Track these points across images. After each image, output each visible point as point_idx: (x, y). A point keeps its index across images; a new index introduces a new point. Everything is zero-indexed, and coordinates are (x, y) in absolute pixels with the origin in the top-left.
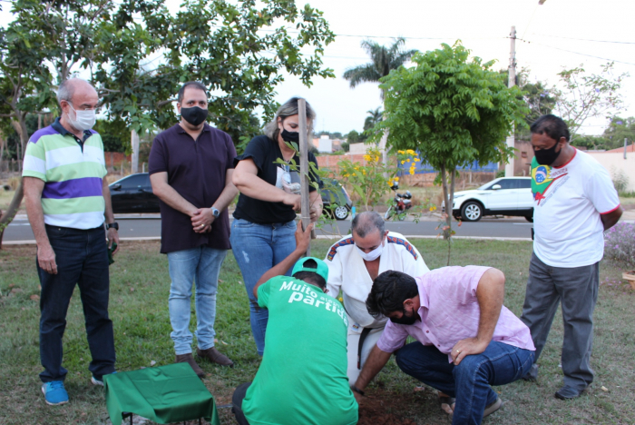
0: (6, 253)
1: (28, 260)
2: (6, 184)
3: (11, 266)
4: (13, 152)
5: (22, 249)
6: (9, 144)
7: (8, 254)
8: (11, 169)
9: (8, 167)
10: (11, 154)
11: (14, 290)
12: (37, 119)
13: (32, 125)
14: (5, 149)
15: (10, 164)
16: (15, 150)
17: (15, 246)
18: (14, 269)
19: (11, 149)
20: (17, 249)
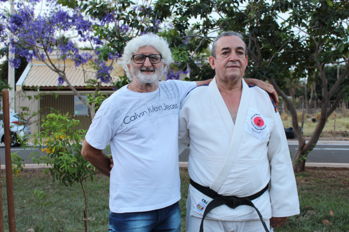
0: (308, 174)
1: (324, 182)
2: (314, 117)
3: (310, 186)
4: (319, 95)
5: (320, 171)
6: (316, 89)
7: (309, 176)
8: (317, 106)
9: (315, 105)
10: (318, 96)
11: (309, 211)
12: (337, 70)
13: (333, 74)
14: (314, 92)
15: (317, 103)
16: (321, 93)
17: (315, 168)
18: (312, 189)
19: (318, 93)
20: (316, 171)
